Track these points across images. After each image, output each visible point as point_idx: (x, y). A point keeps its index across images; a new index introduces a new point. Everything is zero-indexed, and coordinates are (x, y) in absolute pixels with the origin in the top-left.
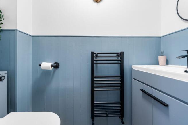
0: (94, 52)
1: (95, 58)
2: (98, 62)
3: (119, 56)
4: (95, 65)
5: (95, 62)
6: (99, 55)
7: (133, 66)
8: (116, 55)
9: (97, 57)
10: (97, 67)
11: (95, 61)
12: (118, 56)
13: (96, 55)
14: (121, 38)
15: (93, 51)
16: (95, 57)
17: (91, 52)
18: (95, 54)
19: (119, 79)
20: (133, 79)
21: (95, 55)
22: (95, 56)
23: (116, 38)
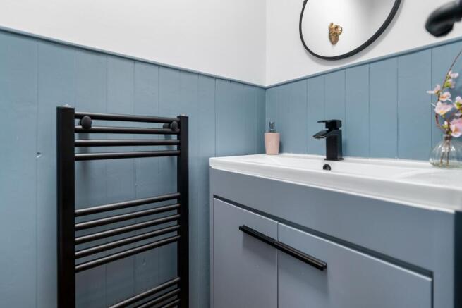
0: (73, 110)
1: (76, 135)
2: (94, 151)
3: (173, 129)
4: (77, 164)
5: (78, 152)
6: (96, 124)
7: (211, 159)
8: (164, 127)
9: (87, 129)
10: (85, 170)
11: (77, 149)
12: (169, 130)
13: (80, 124)
14: (177, 73)
15: (67, 106)
16: (78, 131)
17: (58, 109)
18: (80, 117)
19: (174, 203)
20: (211, 196)
21: (77, 121)
22: (78, 127)
23: (162, 70)
